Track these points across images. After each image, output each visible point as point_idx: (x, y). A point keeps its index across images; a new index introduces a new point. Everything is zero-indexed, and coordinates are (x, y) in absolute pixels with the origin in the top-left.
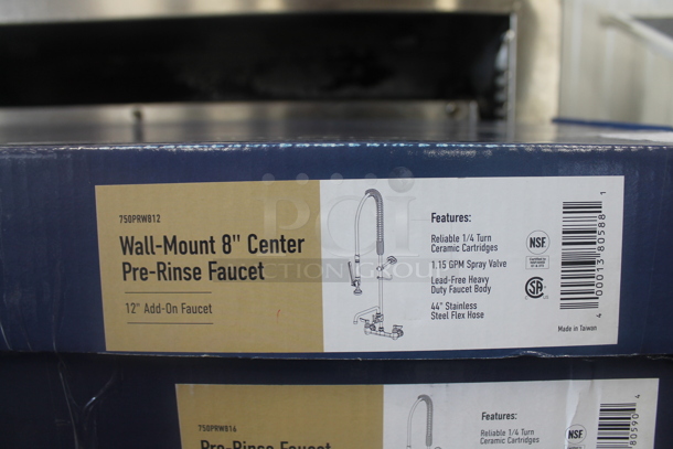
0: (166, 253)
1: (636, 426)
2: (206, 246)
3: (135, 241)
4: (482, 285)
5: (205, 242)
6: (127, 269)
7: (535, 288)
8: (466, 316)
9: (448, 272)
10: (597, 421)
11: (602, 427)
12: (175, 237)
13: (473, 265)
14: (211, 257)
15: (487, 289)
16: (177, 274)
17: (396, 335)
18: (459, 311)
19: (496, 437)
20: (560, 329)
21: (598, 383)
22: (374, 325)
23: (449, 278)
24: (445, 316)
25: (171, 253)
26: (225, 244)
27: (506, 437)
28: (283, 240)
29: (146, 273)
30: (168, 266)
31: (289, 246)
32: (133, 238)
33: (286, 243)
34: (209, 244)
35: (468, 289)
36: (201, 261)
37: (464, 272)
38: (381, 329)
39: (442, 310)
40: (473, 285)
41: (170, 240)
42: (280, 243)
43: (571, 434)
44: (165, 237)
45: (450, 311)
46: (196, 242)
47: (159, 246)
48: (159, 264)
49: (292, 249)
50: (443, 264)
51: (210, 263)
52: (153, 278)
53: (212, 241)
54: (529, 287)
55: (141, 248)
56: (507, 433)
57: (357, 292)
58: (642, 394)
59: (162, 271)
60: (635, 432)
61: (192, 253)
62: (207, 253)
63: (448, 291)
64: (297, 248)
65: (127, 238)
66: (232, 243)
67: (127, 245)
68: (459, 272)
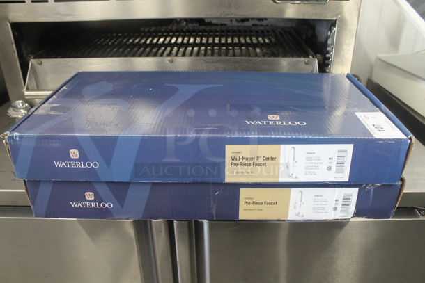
0: (243, 160)
1: (352, 199)
6: (232, 164)
8: (313, 174)
9: (309, 165)
10: (343, 198)
12: (245, 157)
13: (315, 163)
15: (318, 169)
16: (245, 165)
17: (296, 178)
18: (311, 173)
19: (317, 201)
24: (308, 174)
26: (257, 158)
27: (320, 201)
29: (237, 165)
30: (243, 163)
34: (253, 158)
35: (313, 169)
36: (251, 162)
37: (313, 165)
38: (293, 177)
40: (315, 168)
42: (271, 158)
43: (336, 200)
44: (243, 157)
46: (250, 158)
47: (241, 159)
48: (241, 162)
49: (273, 159)
50: (308, 163)
51: (253, 162)
52: (239, 166)
54: (328, 168)
55: (237, 159)
56: (320, 199)
58: (354, 192)
59: (241, 164)
61: (249, 160)
62: (253, 160)
63: (309, 169)
66: (259, 158)
67: (233, 158)
68: (312, 165)
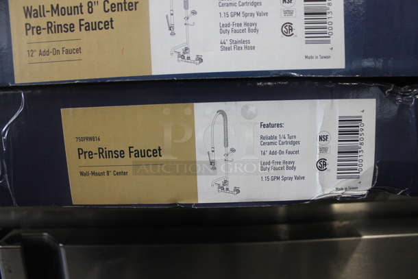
0: (52, 15)
1: (363, 132)
2: (77, 9)
3: (33, 9)
4: (253, 28)
5: (77, 7)
6: (28, 27)
7: (288, 30)
8: (243, 48)
9: (230, 20)
10: (338, 129)
11: (341, 133)
12: (58, 5)
13: (246, 15)
14: (81, 17)
15: (256, 31)
16: (60, 28)
17: (198, 62)
18: (239, 45)
19: (271, 141)
20: (306, 57)
21: (336, 101)
22: (184, 55)
23: (231, 23)
24: (229, 49)
25: (55, 15)
26: (89, 7)
27: (277, 140)
28: (125, 3)
29: (40, 30)
30: (54, 24)
31: (129, 6)
32: (31, 7)
33: (127, 5)
34: (79, 8)
35: (244, 31)
36: (74, 19)
37: (241, 20)
38: (189, 58)
39: (227, 45)
40: (247, 28)
41: (55, 7)
42: (123, 5)
43: (320, 138)
44: (52, 6)
45: (233, 45)
46: (71, 7)
47: (48, 11)
48: (48, 23)
49: (131, 8)
50: (226, 14)
51: (80, 20)
52: (44, 32)
53: (81, 6)
54: (284, 29)
55: (37, 13)
56: (278, 138)
57: (173, 34)
58: (365, 109)
59: (50, 27)
60: (362, 136)
61: (69, 14)
62: (78, 14)
63: (230, 31)
64: (134, 7)
65: (28, 7)
66: (93, 7)
67: (28, 12)
68: (237, 19)
